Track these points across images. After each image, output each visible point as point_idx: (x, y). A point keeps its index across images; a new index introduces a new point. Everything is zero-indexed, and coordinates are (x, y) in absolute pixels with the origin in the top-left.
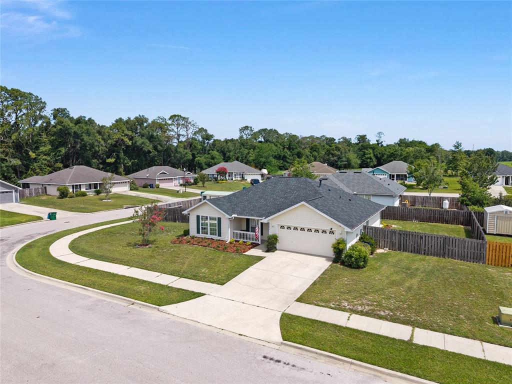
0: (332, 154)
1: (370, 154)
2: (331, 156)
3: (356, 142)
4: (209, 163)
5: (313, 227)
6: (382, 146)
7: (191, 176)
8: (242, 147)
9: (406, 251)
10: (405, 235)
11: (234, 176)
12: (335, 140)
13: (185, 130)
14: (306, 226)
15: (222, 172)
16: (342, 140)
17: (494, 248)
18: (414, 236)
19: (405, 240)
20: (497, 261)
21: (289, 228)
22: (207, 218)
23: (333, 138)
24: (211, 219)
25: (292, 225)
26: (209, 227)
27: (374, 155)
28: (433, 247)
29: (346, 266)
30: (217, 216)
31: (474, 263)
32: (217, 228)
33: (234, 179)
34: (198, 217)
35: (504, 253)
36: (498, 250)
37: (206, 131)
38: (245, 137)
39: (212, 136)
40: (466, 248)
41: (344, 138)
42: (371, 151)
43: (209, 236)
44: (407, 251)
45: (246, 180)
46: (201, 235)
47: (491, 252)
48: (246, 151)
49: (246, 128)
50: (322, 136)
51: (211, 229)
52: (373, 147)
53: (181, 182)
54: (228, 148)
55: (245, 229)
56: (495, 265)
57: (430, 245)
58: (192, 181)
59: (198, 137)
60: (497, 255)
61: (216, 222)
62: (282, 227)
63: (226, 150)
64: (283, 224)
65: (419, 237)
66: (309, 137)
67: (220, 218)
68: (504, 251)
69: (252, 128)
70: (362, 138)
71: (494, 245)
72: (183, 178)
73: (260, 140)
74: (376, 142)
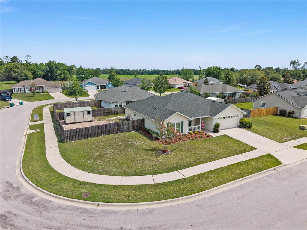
0: (13, 71)
5: (230, 116)
21: (221, 118)
26: (175, 129)
32: (181, 128)
61: (181, 124)
62: (218, 119)
64: (218, 117)
67: (183, 122)
70: (14, 59)
74: (26, 62)
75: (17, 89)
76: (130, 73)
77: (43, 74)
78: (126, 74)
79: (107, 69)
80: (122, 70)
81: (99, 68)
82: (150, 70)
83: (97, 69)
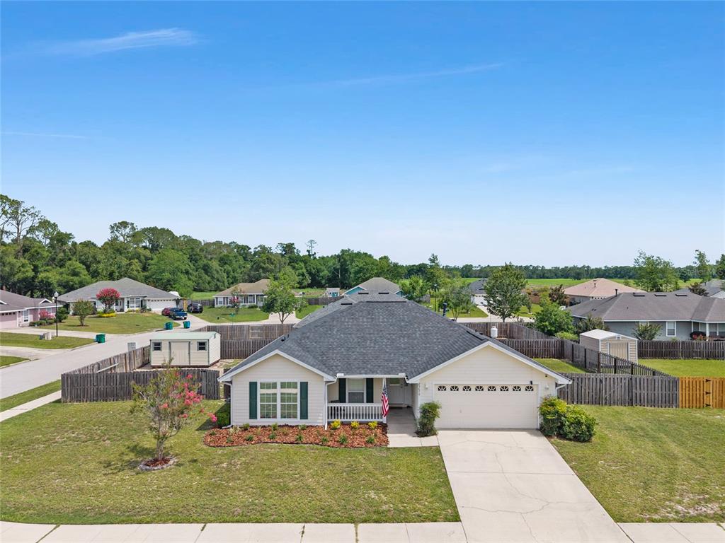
1: (302, 269)
2: (261, 271)
3: (280, 252)
4: (68, 282)
5: (498, 383)
6: (315, 258)
7: (48, 306)
8: (118, 255)
9: (581, 403)
10: (580, 380)
11: (126, 303)
12: (250, 249)
13: (14, 222)
14: (485, 383)
15: (110, 298)
16: (259, 249)
17: (687, 385)
18: (591, 380)
19: (580, 387)
20: (691, 401)
21: (454, 388)
22: (274, 386)
23: (248, 247)
24: (283, 385)
25: (461, 382)
26: (279, 403)
27: (307, 271)
28: (616, 392)
29: (570, 440)
30: (299, 380)
31: (667, 408)
32: (299, 403)
33: (126, 309)
34: (253, 386)
35: (698, 391)
36: (691, 387)
37: (55, 226)
38: (121, 239)
39: (69, 236)
40: (656, 389)
41: (263, 248)
42: (302, 265)
43: (279, 421)
44: (583, 402)
45: (150, 310)
46: (259, 421)
47: (684, 390)
48: (125, 262)
49: (124, 224)
50: (231, 243)
51: (283, 407)
52: (305, 260)
53: (30, 318)
54: (94, 257)
55: (338, 399)
56: (689, 407)
57: (612, 391)
58: (53, 315)
59: (37, 236)
60: (691, 394)
61: (298, 391)
62: (442, 388)
63: (91, 259)
64: (442, 383)
65: (598, 381)
66: (214, 244)
67: (306, 384)
68: (698, 387)
69: (135, 225)
70: (289, 248)
71: (687, 382)
72: (34, 311)
73: (144, 244)
74: (307, 253)
75: (221, 299)
76: (546, 275)
77: (328, 276)
78: (535, 276)
79: (488, 266)
80: (527, 268)
81: (471, 265)
82: (600, 269)
83: (466, 266)
